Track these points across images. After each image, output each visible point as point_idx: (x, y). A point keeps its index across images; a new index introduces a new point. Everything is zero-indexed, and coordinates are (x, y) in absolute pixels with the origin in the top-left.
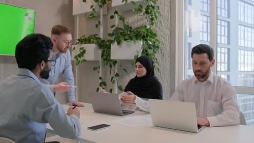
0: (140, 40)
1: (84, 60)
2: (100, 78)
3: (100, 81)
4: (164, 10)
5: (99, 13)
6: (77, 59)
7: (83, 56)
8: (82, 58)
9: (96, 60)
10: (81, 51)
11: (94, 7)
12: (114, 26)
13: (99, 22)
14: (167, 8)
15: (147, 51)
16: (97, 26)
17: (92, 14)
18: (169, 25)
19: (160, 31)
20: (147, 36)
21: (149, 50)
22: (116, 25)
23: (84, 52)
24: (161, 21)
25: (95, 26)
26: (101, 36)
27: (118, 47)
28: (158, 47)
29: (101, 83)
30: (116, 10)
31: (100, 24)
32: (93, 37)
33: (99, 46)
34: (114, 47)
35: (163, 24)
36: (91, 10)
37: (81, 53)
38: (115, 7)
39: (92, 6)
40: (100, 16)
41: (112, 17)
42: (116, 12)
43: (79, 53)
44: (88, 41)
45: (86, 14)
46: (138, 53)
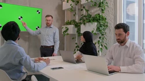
0: (95, 22)
1: (68, 34)
2: (76, 44)
3: (76, 45)
4: (111, 4)
5: (75, 8)
6: (64, 33)
7: (67, 32)
8: (67, 33)
9: (74, 33)
10: (66, 29)
11: (72, 5)
12: (83, 14)
13: (76, 13)
14: (112, 3)
15: (99, 28)
16: (74, 15)
17: (71, 9)
18: (113, 13)
19: (108, 17)
20: (100, 20)
21: (100, 28)
22: (84, 14)
23: (68, 29)
24: (109, 11)
25: (73, 16)
26: (77, 21)
27: (84, 26)
28: (107, 26)
29: (76, 46)
30: (84, 6)
31: (76, 14)
32: (72, 21)
33: (75, 26)
34: (82, 26)
35: (110, 13)
36: (71, 7)
37: (66, 30)
38: (83, 4)
39: (71, 5)
40: (76, 10)
41: (82, 10)
42: (84, 7)
43: (65, 30)
44: (69, 23)
45: (68, 9)
46: (94, 29)
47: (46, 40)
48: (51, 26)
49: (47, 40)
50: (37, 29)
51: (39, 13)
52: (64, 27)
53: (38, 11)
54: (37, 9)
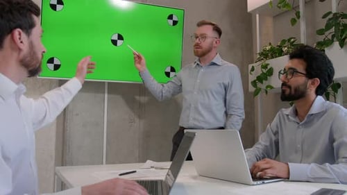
1: (270, 87)
6: (256, 86)
7: (267, 80)
8: (265, 84)
10: (264, 71)
12: (330, 13)
13: (298, 14)
16: (294, 21)
17: (282, 1)
23: (270, 72)
31: (299, 17)
32: (286, 44)
37: (264, 74)
43: (259, 74)
44: (276, 52)
45: (270, 2)
47: (196, 109)
48: (214, 61)
49: (200, 108)
50: (168, 74)
51: (175, 23)
52: (257, 66)
53: (170, 17)
54: (169, 12)
